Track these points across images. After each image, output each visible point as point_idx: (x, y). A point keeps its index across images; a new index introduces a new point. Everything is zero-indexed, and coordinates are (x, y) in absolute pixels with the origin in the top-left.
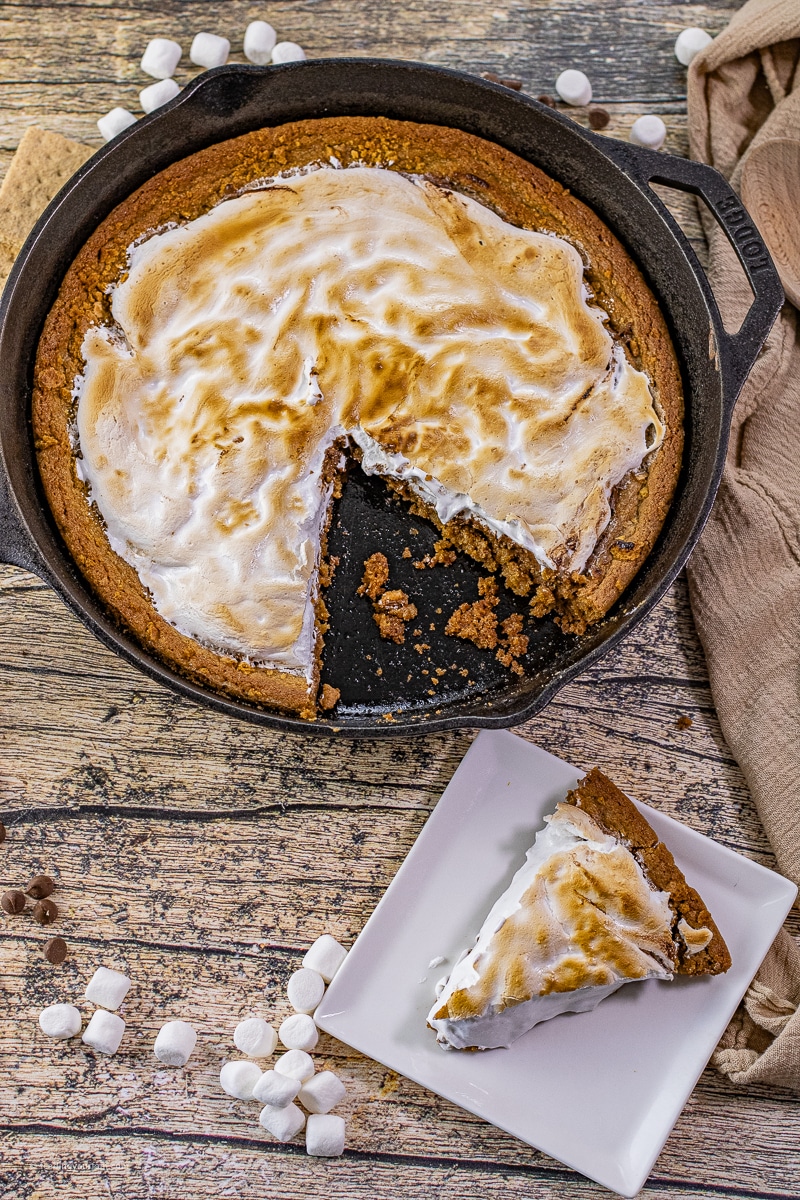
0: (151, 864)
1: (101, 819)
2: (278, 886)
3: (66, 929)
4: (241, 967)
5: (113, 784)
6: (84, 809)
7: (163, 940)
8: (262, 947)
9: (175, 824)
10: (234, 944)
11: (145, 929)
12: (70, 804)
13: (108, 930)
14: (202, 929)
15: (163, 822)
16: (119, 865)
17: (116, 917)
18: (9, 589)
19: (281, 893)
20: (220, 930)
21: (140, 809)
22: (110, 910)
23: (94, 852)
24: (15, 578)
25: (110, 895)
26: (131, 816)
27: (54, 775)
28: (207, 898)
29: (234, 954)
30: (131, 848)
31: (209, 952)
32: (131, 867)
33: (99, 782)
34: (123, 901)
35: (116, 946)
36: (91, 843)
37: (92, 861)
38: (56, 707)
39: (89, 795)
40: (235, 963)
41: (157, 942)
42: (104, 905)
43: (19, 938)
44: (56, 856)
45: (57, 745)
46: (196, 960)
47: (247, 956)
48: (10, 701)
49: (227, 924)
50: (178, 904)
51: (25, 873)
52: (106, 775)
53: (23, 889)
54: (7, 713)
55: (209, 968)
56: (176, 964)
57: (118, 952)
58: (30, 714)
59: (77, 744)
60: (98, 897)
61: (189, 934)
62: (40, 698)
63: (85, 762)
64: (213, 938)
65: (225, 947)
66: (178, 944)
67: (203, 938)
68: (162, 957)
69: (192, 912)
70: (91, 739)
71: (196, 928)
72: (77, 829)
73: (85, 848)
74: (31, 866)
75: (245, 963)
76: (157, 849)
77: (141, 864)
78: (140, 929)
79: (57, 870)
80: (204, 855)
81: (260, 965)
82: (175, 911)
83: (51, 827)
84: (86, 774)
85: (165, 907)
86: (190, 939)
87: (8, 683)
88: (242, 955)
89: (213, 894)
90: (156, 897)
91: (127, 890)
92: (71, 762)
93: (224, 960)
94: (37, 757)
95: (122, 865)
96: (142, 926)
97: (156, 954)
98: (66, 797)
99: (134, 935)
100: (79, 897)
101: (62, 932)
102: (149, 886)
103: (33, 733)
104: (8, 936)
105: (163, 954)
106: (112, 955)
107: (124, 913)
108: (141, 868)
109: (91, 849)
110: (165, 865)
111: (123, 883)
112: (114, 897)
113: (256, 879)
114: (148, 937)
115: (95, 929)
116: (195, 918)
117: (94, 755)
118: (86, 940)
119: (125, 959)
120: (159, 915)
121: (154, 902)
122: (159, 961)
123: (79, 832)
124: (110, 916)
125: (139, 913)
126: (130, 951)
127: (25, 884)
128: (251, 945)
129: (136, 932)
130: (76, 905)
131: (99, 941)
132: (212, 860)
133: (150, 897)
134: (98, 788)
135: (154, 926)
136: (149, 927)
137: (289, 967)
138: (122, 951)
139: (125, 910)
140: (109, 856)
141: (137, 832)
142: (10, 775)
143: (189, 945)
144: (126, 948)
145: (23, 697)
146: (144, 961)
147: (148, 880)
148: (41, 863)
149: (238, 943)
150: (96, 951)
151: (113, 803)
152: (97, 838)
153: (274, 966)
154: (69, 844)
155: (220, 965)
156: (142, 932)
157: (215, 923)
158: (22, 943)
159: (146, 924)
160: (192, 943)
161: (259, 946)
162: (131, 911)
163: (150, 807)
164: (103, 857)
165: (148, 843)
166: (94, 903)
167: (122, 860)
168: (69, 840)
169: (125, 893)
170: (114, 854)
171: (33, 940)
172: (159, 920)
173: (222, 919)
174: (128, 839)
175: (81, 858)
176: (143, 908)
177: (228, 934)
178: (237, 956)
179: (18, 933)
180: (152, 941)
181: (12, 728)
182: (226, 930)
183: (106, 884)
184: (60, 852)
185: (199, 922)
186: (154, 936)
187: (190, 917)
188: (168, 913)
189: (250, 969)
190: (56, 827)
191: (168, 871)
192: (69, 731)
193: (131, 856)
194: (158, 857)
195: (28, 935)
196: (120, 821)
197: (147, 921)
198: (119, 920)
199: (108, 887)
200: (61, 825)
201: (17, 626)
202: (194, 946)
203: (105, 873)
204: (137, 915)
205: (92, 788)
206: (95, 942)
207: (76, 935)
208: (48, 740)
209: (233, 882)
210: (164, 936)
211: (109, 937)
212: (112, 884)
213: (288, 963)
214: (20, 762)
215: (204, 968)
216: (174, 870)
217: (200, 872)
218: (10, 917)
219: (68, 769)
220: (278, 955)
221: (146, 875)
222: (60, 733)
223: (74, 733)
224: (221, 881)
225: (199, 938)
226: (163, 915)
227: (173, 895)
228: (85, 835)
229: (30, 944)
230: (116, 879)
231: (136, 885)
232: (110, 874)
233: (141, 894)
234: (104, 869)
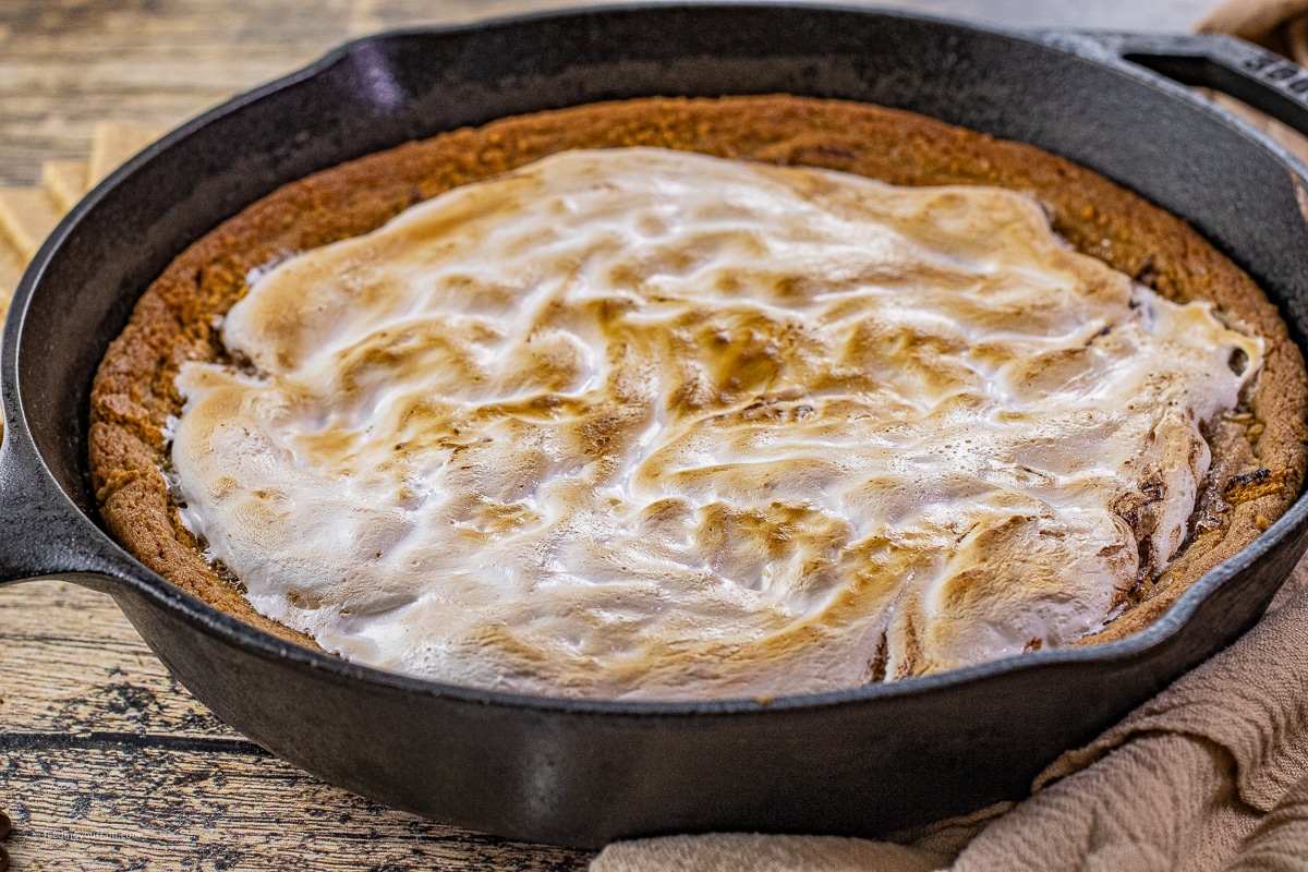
0: (209, 811)
1: (127, 750)
2: (450, 844)
5: (161, 708)
6: (97, 737)
9: (265, 760)
12: (75, 729)
15: (244, 758)
16: (146, 809)
19: (454, 854)
21: (206, 740)
22: (110, 866)
23: (101, 791)
25: (118, 847)
26: (186, 749)
27: (55, 694)
28: (306, 856)
30: (175, 788)
32: (166, 813)
33: (137, 704)
34: (139, 855)
36: (99, 780)
37: (95, 802)
38: (82, 615)
39: (112, 720)
42: (101, 859)
44: (30, 793)
45: (72, 658)
52: (154, 697)
59: (108, 658)
60: (93, 849)
62: (59, 604)
63: (118, 679)
70: (136, 653)
72: (79, 761)
73: (86, 785)
76: (223, 791)
77: (188, 809)
79: (25, 810)
80: (314, 801)
83: (31, 757)
84: (115, 693)
85: (221, 865)
89: (318, 852)
90: (208, 852)
92: (93, 679)
94: (30, 671)
95: (153, 809)
98: (70, 721)
100: (56, 848)
102: (195, 838)
103: (33, 643)
107: (138, 869)
108: (188, 813)
109: (96, 786)
110: (233, 811)
111: (149, 832)
112: (122, 850)
113: (407, 834)
117: (132, 672)
121: (201, 859)
123: (82, 765)
130: (48, 857)
132: (326, 808)
133: (195, 852)
134: (132, 712)
139: (142, 866)
140: (129, 797)
141: (194, 768)
145: (28, 602)
147: (197, 830)
151: (154, 730)
152: (113, 773)
154: (57, 780)
163: (224, 737)
164: (118, 797)
165: (209, 784)
166: (84, 855)
167: (151, 803)
168: (59, 774)
169: (147, 845)
170: (140, 794)
174: (172, 777)
175: (74, 797)
183: (113, 832)
184: (37, 789)
190: (38, 757)
191: (238, 819)
192: (101, 643)
193: (170, 798)
194: (222, 801)
196: (162, 754)
199: (119, 836)
200: (51, 754)
203: (116, 818)
205: (122, 711)
208: (57, 652)
209: (362, 836)
216: (250, 819)
217: (302, 823)
219: (83, 687)
221: (194, 823)
222: (83, 644)
223: (108, 646)
224: (337, 835)
227: (240, 850)
228: (91, 769)
230: (135, 827)
231: (171, 836)
232: (124, 820)
233: (177, 848)
234: (115, 812)
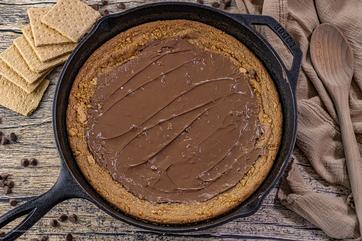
0: (97, 208)
3: (72, 230)
4: (129, 239)
7: (103, 232)
8: (135, 232)
10: (126, 231)
11: (97, 229)
13: (85, 230)
14: (115, 227)
16: (87, 209)
17: (87, 226)
18: (45, 122)
20: (121, 227)
22: (85, 223)
23: (79, 205)
24: (47, 119)
25: (85, 219)
29: (126, 234)
30: (91, 203)
31: (118, 234)
34: (89, 220)
35: (88, 235)
36: (78, 202)
37: (78, 208)
40: (126, 237)
41: (101, 233)
42: (83, 222)
43: (56, 234)
44: (67, 207)
46: (114, 237)
47: (130, 235)
48: (48, 158)
49: (123, 225)
50: (107, 219)
51: (57, 213)
53: (57, 219)
54: (48, 162)
55: (118, 240)
56: (108, 239)
57: (89, 236)
58: (55, 162)
61: (111, 229)
64: (119, 230)
65: (123, 233)
66: (108, 233)
67: (116, 230)
68: (103, 237)
69: (112, 222)
71: (113, 227)
73: (76, 204)
74: (59, 211)
75: (130, 237)
77: (94, 208)
78: (95, 229)
79: (67, 212)
81: (135, 237)
82: (106, 222)
85: (103, 221)
86: (112, 231)
87: (47, 152)
88: (129, 235)
90: (100, 218)
91: (90, 216)
93: (123, 237)
95: (88, 209)
96: (96, 228)
97: (101, 237)
99: (93, 231)
101: (70, 232)
102: (97, 215)
103: (56, 168)
104: (53, 234)
105: (103, 236)
106: (87, 238)
107: (90, 224)
108: (94, 209)
109: (77, 204)
111: (89, 214)
112: (86, 219)
114: (98, 231)
115: (81, 230)
116: (113, 224)
118: (78, 233)
119: (91, 239)
120: (101, 224)
121: (99, 220)
122: (102, 239)
124: (85, 225)
125: (95, 223)
126: (92, 236)
127: (57, 217)
128: (131, 231)
129: (94, 230)
131: (82, 233)
133: (98, 218)
135: (100, 227)
136: (98, 228)
137: (144, 237)
138: (90, 236)
139: (90, 223)
142: (50, 182)
143: (112, 233)
144: (91, 235)
145: (52, 157)
146: (98, 239)
147: (97, 213)
148: (62, 210)
149: (127, 231)
150: (82, 237)
152: (79, 200)
153: (139, 237)
154: (71, 203)
155: (122, 239)
156: (96, 230)
157: (119, 225)
158: (58, 236)
159: (97, 227)
160: (112, 232)
161: (134, 231)
162: (92, 223)
164: (82, 206)
166: (80, 221)
167: (88, 207)
169: (90, 217)
170: (85, 205)
171: (61, 235)
172: (101, 225)
173: (121, 224)
175: (74, 207)
176: (96, 222)
177: (124, 228)
178: (127, 235)
179: (56, 233)
180: (99, 232)
181: (50, 167)
182: (123, 227)
183: (83, 215)
184: (68, 206)
185: (114, 225)
186: (100, 231)
187: (111, 224)
188: (104, 223)
189: (132, 239)
193: (91, 205)
195: (59, 233)
197: (97, 226)
198: (88, 226)
199: (84, 216)
201: (49, 134)
202: (113, 233)
203: (83, 212)
204: (94, 224)
206: (81, 234)
207: (75, 232)
210: (103, 230)
211: (86, 232)
212: (85, 215)
213: (144, 236)
214: (53, 178)
215: (117, 240)
218: (53, 228)
220: (140, 234)
221: (96, 211)
225: (114, 230)
226: (102, 224)
227: (105, 217)
228: (75, 200)
229: (60, 236)
230: (86, 213)
231: (93, 215)
232: (84, 212)
233: (95, 217)
234: (82, 210)
